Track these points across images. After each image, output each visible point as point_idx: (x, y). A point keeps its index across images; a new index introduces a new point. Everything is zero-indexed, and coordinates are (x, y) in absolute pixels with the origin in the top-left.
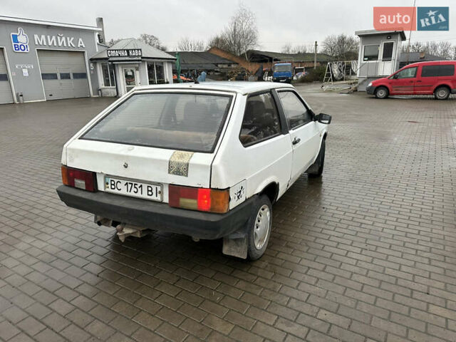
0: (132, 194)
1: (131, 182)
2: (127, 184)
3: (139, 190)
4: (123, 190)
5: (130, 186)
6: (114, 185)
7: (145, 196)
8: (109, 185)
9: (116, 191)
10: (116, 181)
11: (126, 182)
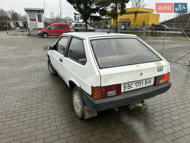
0: (139, 87)
1: (138, 82)
2: (136, 83)
3: (142, 84)
4: (134, 87)
5: (137, 84)
6: (130, 86)
7: (144, 86)
8: (127, 88)
9: (131, 89)
10: (130, 84)
11: (135, 83)
